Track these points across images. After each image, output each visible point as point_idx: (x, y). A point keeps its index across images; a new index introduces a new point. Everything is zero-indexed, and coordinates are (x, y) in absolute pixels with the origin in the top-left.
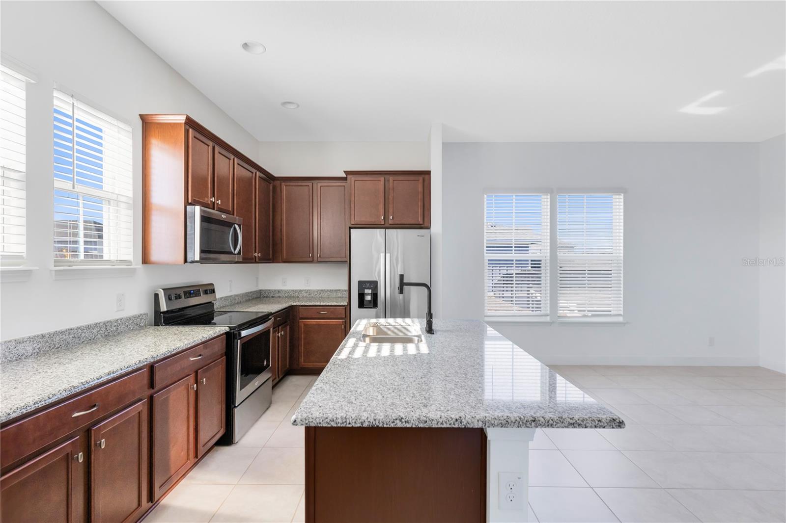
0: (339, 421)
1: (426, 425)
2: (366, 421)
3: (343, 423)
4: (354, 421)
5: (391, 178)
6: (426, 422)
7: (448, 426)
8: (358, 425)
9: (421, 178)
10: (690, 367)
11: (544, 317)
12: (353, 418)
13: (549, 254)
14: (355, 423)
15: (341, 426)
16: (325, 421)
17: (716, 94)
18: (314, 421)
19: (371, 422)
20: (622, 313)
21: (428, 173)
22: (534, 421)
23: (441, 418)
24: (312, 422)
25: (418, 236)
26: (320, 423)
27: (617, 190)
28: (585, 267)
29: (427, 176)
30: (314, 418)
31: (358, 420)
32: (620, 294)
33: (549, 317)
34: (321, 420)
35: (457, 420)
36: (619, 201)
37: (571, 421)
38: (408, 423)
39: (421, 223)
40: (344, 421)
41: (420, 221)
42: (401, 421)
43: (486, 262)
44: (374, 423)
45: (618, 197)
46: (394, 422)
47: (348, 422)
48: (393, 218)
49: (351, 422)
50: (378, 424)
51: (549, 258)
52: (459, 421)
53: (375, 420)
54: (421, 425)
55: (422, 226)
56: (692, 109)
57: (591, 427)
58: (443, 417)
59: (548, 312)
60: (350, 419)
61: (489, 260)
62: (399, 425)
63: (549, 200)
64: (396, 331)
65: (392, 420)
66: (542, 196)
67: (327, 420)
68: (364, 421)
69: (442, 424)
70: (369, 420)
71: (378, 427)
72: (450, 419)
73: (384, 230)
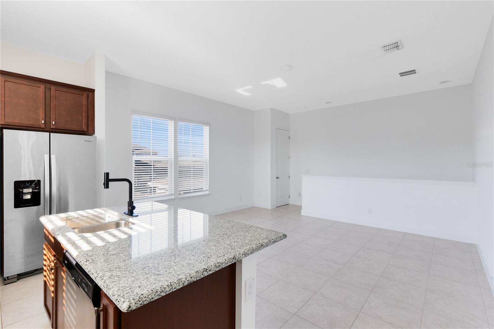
0: (167, 289)
1: (220, 268)
2: (186, 281)
3: (170, 290)
4: (178, 285)
5: (53, 88)
6: (220, 266)
7: (230, 264)
8: (181, 286)
9: (85, 94)
10: (234, 211)
11: (170, 196)
12: (176, 283)
13: (173, 157)
14: (179, 286)
15: (169, 292)
16: (156, 295)
17: (250, 87)
18: (147, 299)
19: (189, 280)
20: (208, 189)
21: (93, 91)
22: (262, 246)
23: (226, 260)
24: (146, 300)
25: (85, 141)
26: (152, 298)
27: (207, 124)
28: (191, 165)
29: (90, 94)
30: (146, 296)
31: (180, 283)
32: (208, 179)
33: (173, 196)
34: (153, 295)
35: (233, 258)
36: (206, 130)
37: (273, 241)
38: (211, 271)
39: (86, 130)
40: (171, 288)
41: (84, 128)
42: (206, 271)
43: (134, 162)
44: (191, 281)
45: (206, 127)
46: (203, 274)
47: (174, 288)
48: (55, 123)
49: (176, 287)
50: (193, 280)
51: (173, 159)
52: (234, 258)
53: (191, 278)
54: (218, 269)
55: (86, 133)
56: (240, 91)
57: (279, 241)
58: (227, 260)
59: (173, 192)
60: (175, 285)
61: (136, 161)
62: (206, 274)
63: (173, 124)
64: (97, 219)
65: (202, 273)
66: (169, 121)
67: (157, 293)
68: (185, 282)
69: (227, 264)
70: (187, 279)
71: (194, 282)
72: (230, 259)
73: (49, 133)
